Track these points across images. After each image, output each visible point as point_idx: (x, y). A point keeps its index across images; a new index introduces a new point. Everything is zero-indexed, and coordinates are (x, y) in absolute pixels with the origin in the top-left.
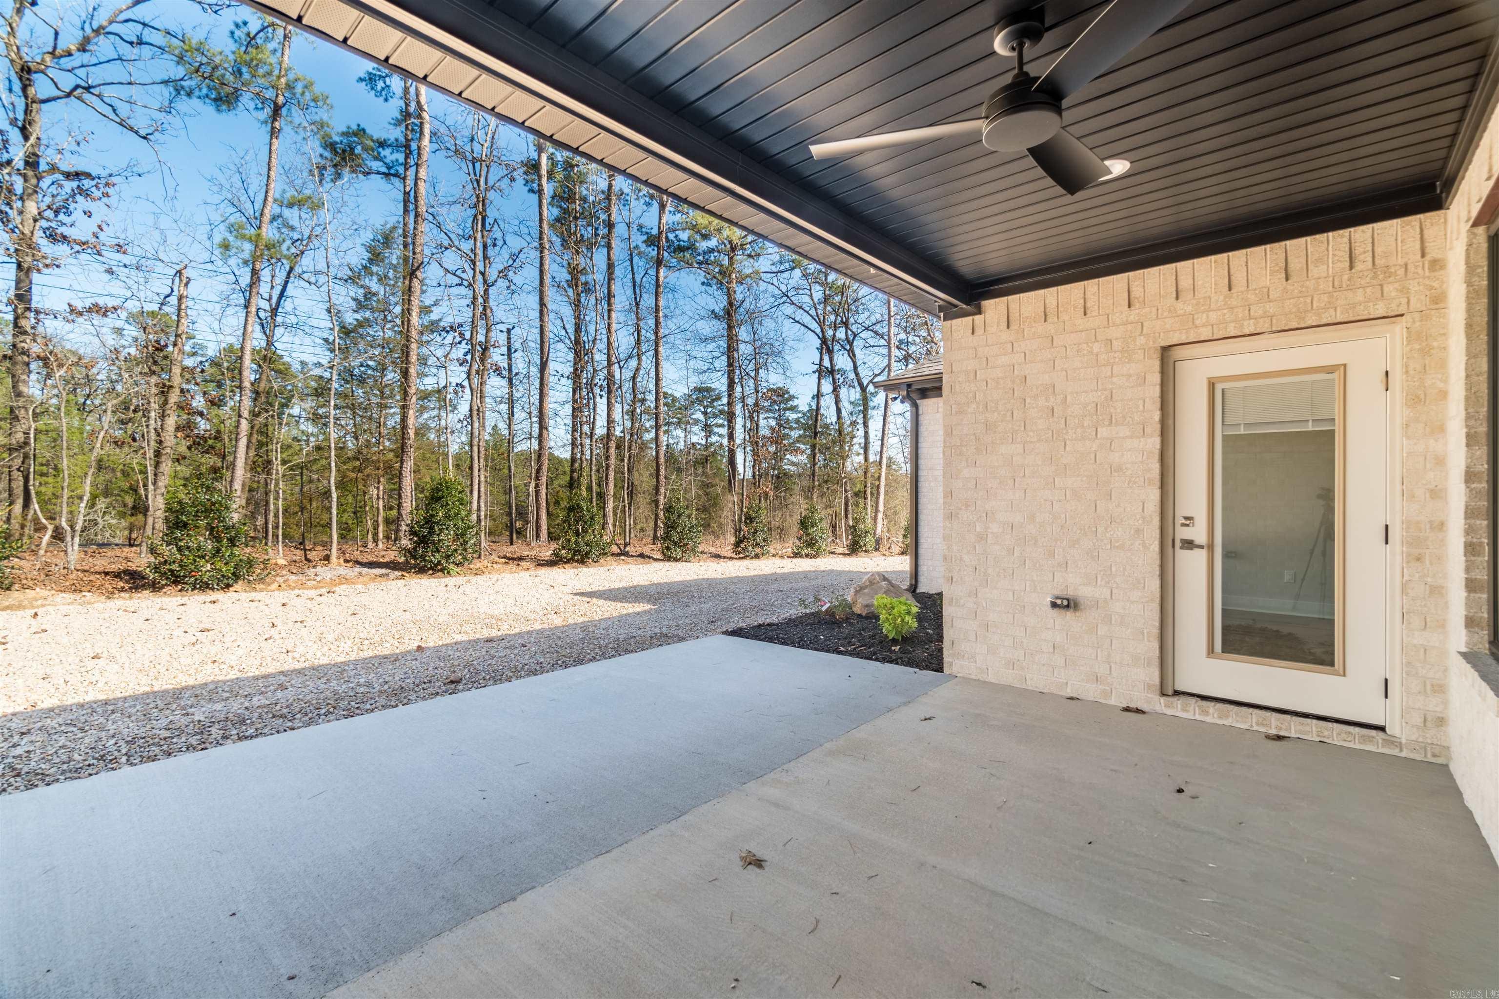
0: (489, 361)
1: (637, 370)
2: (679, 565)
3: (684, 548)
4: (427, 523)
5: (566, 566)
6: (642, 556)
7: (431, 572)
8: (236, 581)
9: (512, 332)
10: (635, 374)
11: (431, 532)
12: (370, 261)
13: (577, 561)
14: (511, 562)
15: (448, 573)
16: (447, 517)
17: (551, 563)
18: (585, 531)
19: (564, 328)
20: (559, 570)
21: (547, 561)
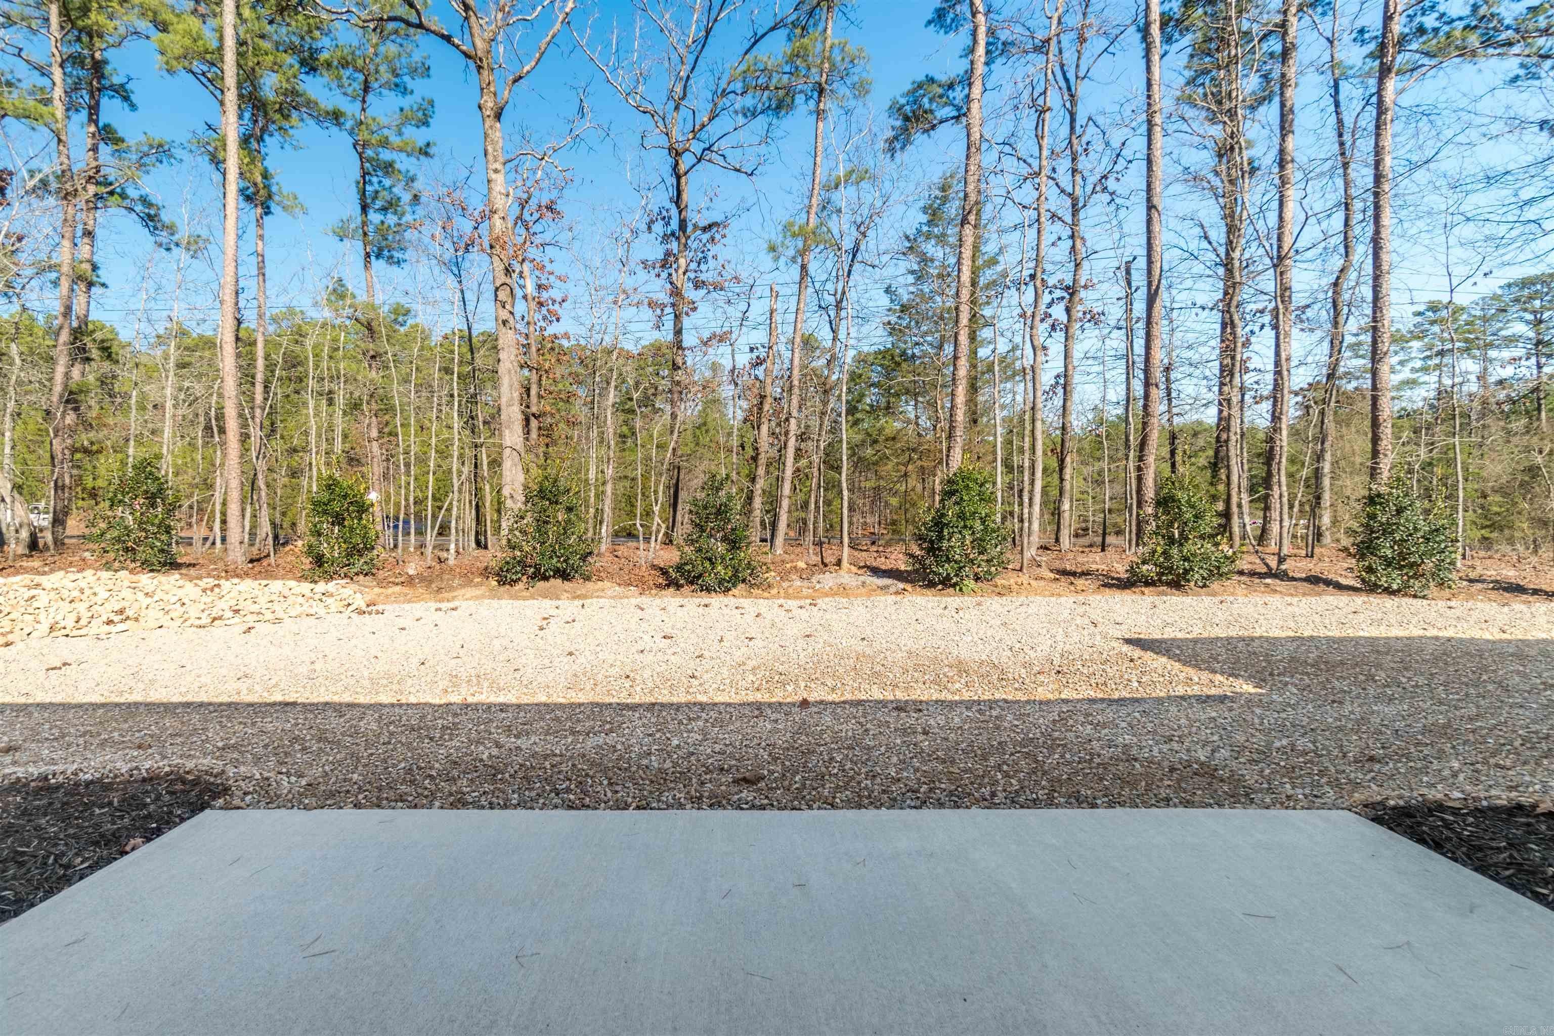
0: (1079, 308)
1: (1342, 271)
2: (1390, 602)
3: (1414, 570)
4: (936, 524)
5: (1146, 590)
6: (1313, 580)
7: (940, 587)
8: (734, 586)
9: (1133, 266)
10: (1338, 278)
11: (941, 538)
12: (930, 223)
13: (1169, 584)
14: (1063, 578)
15: (961, 590)
16: (961, 516)
17: (1125, 585)
18: (1184, 538)
19: (1206, 238)
20: (1134, 597)
21: (1118, 579)
